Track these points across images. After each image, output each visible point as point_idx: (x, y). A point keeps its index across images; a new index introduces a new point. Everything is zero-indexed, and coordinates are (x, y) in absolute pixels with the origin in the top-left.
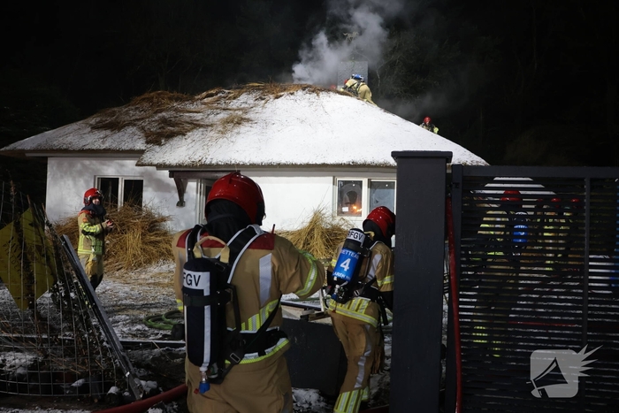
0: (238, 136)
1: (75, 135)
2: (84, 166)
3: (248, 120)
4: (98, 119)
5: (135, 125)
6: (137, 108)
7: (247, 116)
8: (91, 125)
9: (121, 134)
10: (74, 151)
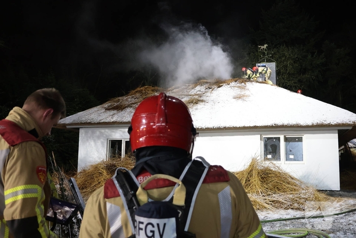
0: (197, 111)
1: (95, 114)
2: (101, 133)
3: (202, 101)
4: (109, 104)
5: (131, 107)
6: (132, 97)
7: (201, 99)
8: (105, 108)
9: (123, 112)
10: (95, 124)
